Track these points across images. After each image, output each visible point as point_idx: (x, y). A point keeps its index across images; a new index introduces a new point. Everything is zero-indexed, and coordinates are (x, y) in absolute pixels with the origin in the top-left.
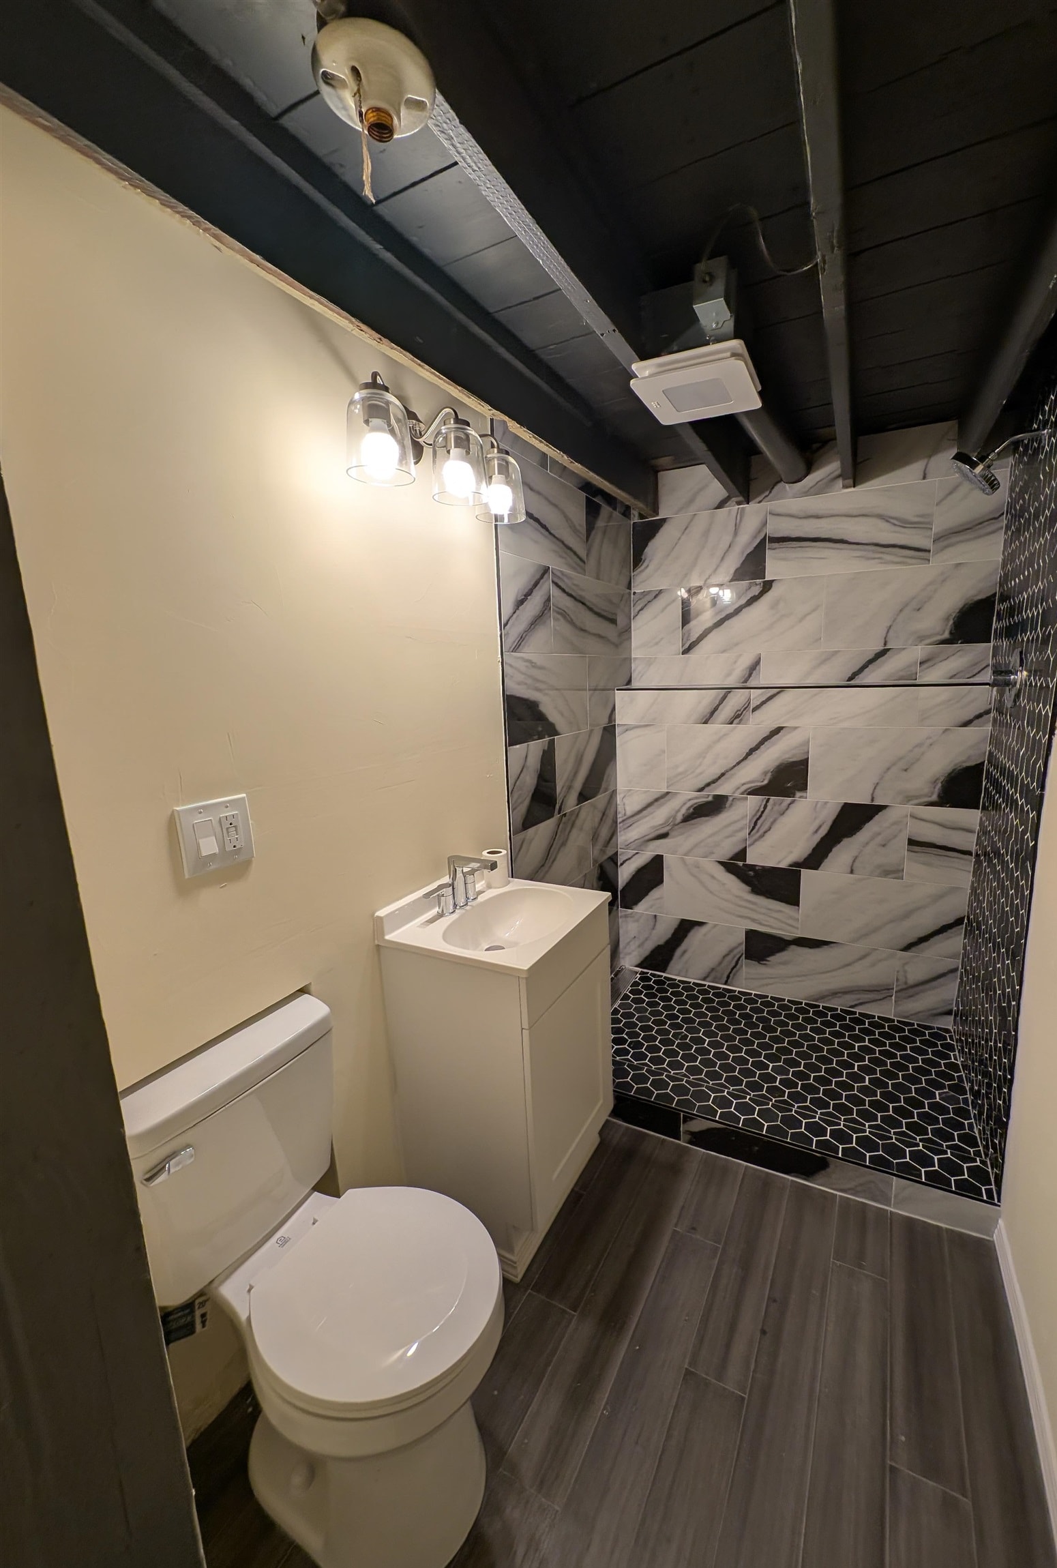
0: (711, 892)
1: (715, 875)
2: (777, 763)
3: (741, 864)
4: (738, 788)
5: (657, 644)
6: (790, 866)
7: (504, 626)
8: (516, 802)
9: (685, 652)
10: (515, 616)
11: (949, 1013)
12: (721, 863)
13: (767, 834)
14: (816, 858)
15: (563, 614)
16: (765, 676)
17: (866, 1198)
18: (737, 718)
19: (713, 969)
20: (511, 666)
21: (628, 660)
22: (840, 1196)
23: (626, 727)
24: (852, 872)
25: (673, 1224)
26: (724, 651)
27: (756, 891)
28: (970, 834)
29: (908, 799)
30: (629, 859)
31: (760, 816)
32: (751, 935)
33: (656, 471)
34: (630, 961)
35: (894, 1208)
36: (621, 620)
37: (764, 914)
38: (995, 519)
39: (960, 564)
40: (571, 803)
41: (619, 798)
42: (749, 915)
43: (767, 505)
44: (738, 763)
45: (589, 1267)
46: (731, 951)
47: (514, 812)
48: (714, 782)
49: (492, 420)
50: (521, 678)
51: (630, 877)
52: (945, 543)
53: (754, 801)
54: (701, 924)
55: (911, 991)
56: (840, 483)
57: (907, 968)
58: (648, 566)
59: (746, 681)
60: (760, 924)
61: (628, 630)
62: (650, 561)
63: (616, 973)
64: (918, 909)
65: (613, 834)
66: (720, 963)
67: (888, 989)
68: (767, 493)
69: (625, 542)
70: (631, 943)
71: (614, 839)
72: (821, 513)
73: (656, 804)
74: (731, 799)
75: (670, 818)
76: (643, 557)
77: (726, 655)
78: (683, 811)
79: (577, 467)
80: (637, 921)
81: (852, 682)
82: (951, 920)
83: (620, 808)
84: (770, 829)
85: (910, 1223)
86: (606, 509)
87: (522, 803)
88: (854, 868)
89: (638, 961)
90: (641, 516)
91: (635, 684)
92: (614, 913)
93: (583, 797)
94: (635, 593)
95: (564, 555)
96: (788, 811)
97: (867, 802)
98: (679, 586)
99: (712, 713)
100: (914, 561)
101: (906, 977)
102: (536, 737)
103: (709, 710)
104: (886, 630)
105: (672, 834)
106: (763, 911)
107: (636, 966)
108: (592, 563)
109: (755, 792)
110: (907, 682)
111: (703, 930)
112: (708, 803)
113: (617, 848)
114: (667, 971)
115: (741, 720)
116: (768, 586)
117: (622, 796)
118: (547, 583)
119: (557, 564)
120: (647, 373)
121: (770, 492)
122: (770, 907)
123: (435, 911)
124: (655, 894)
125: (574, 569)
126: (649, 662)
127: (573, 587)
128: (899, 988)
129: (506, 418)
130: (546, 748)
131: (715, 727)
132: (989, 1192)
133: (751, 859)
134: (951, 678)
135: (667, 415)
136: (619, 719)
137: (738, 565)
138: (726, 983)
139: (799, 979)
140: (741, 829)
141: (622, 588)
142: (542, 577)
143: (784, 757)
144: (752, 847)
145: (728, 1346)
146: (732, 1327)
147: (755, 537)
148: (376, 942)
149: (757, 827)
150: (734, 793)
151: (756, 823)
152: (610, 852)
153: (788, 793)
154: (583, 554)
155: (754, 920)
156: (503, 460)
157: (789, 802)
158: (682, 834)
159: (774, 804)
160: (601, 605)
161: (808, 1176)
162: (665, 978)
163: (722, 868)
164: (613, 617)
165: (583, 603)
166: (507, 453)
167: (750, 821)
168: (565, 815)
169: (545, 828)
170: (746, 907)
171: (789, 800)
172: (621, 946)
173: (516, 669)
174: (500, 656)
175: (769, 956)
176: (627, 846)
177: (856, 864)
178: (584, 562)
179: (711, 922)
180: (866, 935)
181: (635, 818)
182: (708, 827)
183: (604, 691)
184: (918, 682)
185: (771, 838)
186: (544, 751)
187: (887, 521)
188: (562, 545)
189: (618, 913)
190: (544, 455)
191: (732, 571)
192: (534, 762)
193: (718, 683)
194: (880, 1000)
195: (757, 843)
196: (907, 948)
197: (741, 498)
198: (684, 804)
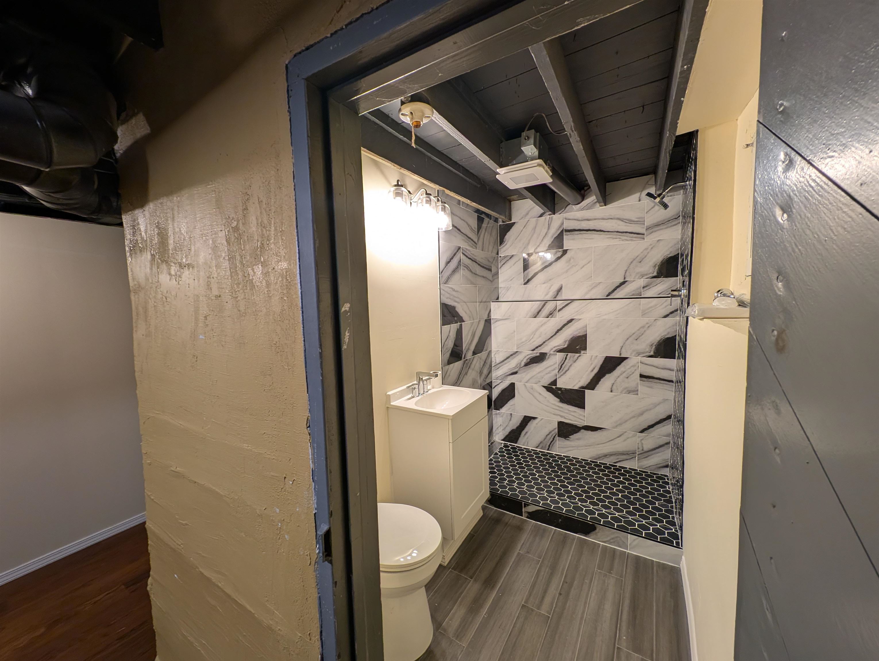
0: (539, 402)
1: (541, 393)
2: (571, 337)
3: (554, 387)
4: (552, 349)
5: (511, 280)
6: (580, 388)
7: (441, 273)
8: (445, 351)
9: (525, 284)
10: (446, 268)
11: (667, 466)
12: (544, 387)
13: (567, 372)
14: (593, 384)
15: (467, 267)
16: (565, 295)
17: (616, 546)
18: (551, 314)
19: (541, 442)
20: (444, 290)
21: (497, 288)
22: (602, 545)
23: (496, 320)
24: (611, 391)
25: (518, 549)
26: (544, 283)
27: (562, 401)
28: (672, 372)
29: (639, 354)
30: (498, 385)
31: (564, 363)
32: (560, 424)
33: (510, 201)
34: (498, 437)
35: (629, 551)
36: (494, 269)
37: (567, 413)
38: (676, 218)
39: (659, 240)
40: (469, 355)
41: (493, 354)
42: (558, 414)
43: (564, 215)
44: (552, 337)
45: (478, 563)
46: (550, 433)
47: (445, 355)
48: (540, 346)
49: (438, 190)
50: (448, 295)
51: (498, 394)
52: (651, 231)
53: (560, 356)
54: (534, 418)
55: (646, 455)
56: (598, 205)
57: (643, 442)
58: (506, 244)
59: (555, 297)
60: (565, 418)
61: (497, 274)
62: (508, 242)
63: (491, 444)
64: (647, 410)
65: (490, 372)
66: (545, 439)
67: (634, 453)
68: (563, 210)
69: (495, 233)
70: (499, 428)
71: (490, 374)
72: (589, 218)
73: (511, 357)
74: (548, 354)
75: (517, 365)
76: (504, 240)
77: (545, 285)
78: (525, 361)
79: (474, 204)
80: (502, 416)
81: (608, 297)
82: (664, 416)
83: (493, 360)
84: (568, 369)
85: (637, 558)
86: (486, 220)
87: (448, 351)
88: (613, 389)
89: (503, 438)
90: (503, 222)
91: (500, 300)
92: (490, 412)
93: (474, 353)
94: (500, 257)
95: (467, 241)
96: (577, 361)
97: (618, 355)
98: (522, 252)
99: (538, 313)
100: (637, 239)
101: (643, 447)
102: (454, 322)
103: (537, 311)
104: (625, 272)
105: (519, 372)
106: (567, 411)
107: (502, 440)
108: (480, 243)
109: (560, 351)
110: (637, 296)
111: (535, 422)
112: (536, 357)
113: (492, 379)
114: (517, 443)
115: (553, 316)
116: (565, 252)
117: (494, 353)
118: (459, 254)
119: (464, 245)
120: (503, 172)
121: (565, 209)
122: (570, 409)
123: (410, 396)
124: (511, 402)
125: (472, 247)
126: (508, 289)
127: (471, 255)
128: (639, 453)
129: (445, 189)
130: (458, 328)
131: (540, 319)
132: (678, 543)
133: (560, 384)
134: (659, 294)
135: (512, 186)
136: (493, 317)
137: (550, 243)
138: (548, 450)
139: (586, 448)
140: (554, 369)
141: (494, 254)
142: (457, 251)
143: (575, 333)
144: (559, 379)
145: (543, 598)
146: (545, 592)
147: (558, 229)
148: (387, 406)
149: (562, 369)
150: (550, 351)
151: (561, 367)
152: (488, 381)
153: (577, 351)
154: (476, 240)
155: (561, 416)
156: (443, 206)
157: (577, 356)
158: (525, 372)
159: (570, 357)
160: (484, 262)
161: (586, 535)
162: (517, 446)
163: (544, 389)
164: (490, 268)
165: (476, 262)
166: (445, 203)
167: (559, 365)
168: (467, 360)
169: (458, 365)
170: (558, 410)
171: (578, 355)
172: (494, 430)
173: (446, 291)
174: (439, 286)
175: (570, 435)
176: (497, 378)
177: (614, 387)
178: (476, 244)
179: (540, 418)
180: (620, 424)
181: (501, 364)
182: (537, 369)
183: (486, 303)
184: (642, 296)
185: (569, 374)
186: (458, 329)
187: (622, 221)
188: (466, 237)
189: (492, 412)
190: (459, 201)
191: (547, 245)
192: (453, 335)
193: (541, 299)
194: (630, 459)
195: (562, 377)
196: (642, 431)
197: (550, 213)
198: (525, 357)
